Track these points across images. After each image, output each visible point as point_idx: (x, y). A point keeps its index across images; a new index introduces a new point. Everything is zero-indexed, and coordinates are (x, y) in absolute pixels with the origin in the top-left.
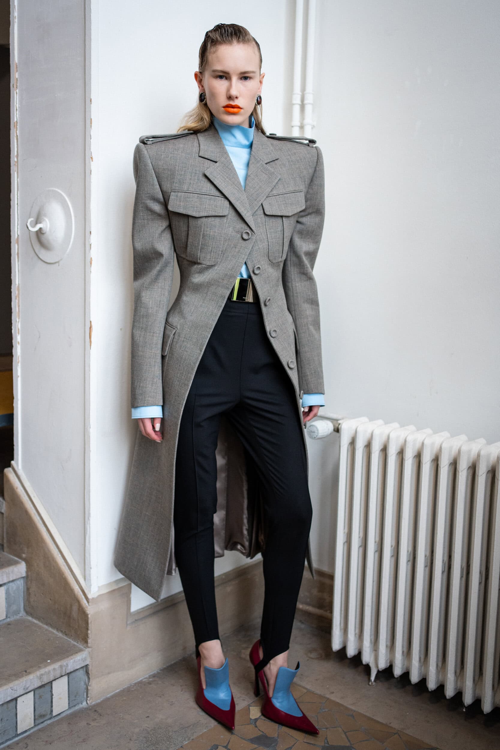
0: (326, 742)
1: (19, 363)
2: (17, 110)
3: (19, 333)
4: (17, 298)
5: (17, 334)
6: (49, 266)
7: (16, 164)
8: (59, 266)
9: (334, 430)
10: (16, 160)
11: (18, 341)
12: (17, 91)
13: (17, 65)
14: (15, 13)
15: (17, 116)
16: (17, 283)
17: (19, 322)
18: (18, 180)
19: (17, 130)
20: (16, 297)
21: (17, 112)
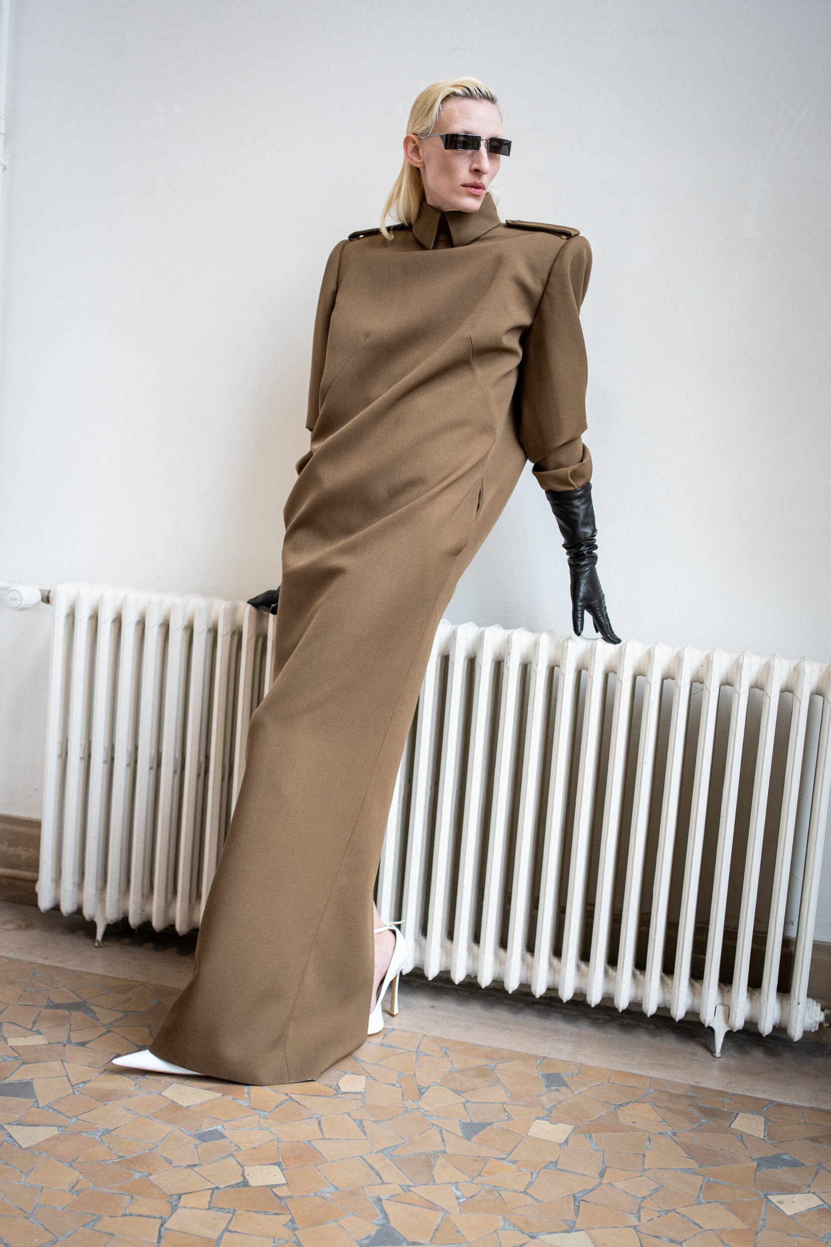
0: (49, 1001)
9: (42, 600)
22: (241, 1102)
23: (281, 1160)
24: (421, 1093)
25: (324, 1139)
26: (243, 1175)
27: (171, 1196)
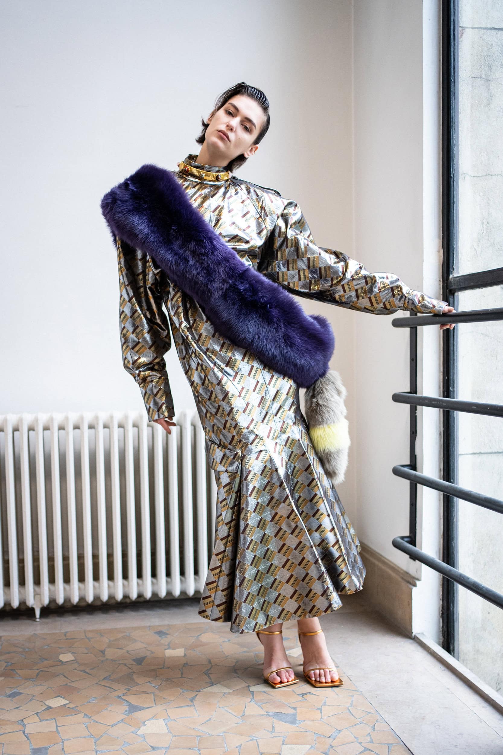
22: (17, 678)
23: (59, 695)
24: (104, 654)
25: (72, 682)
26: (45, 705)
27: (18, 721)
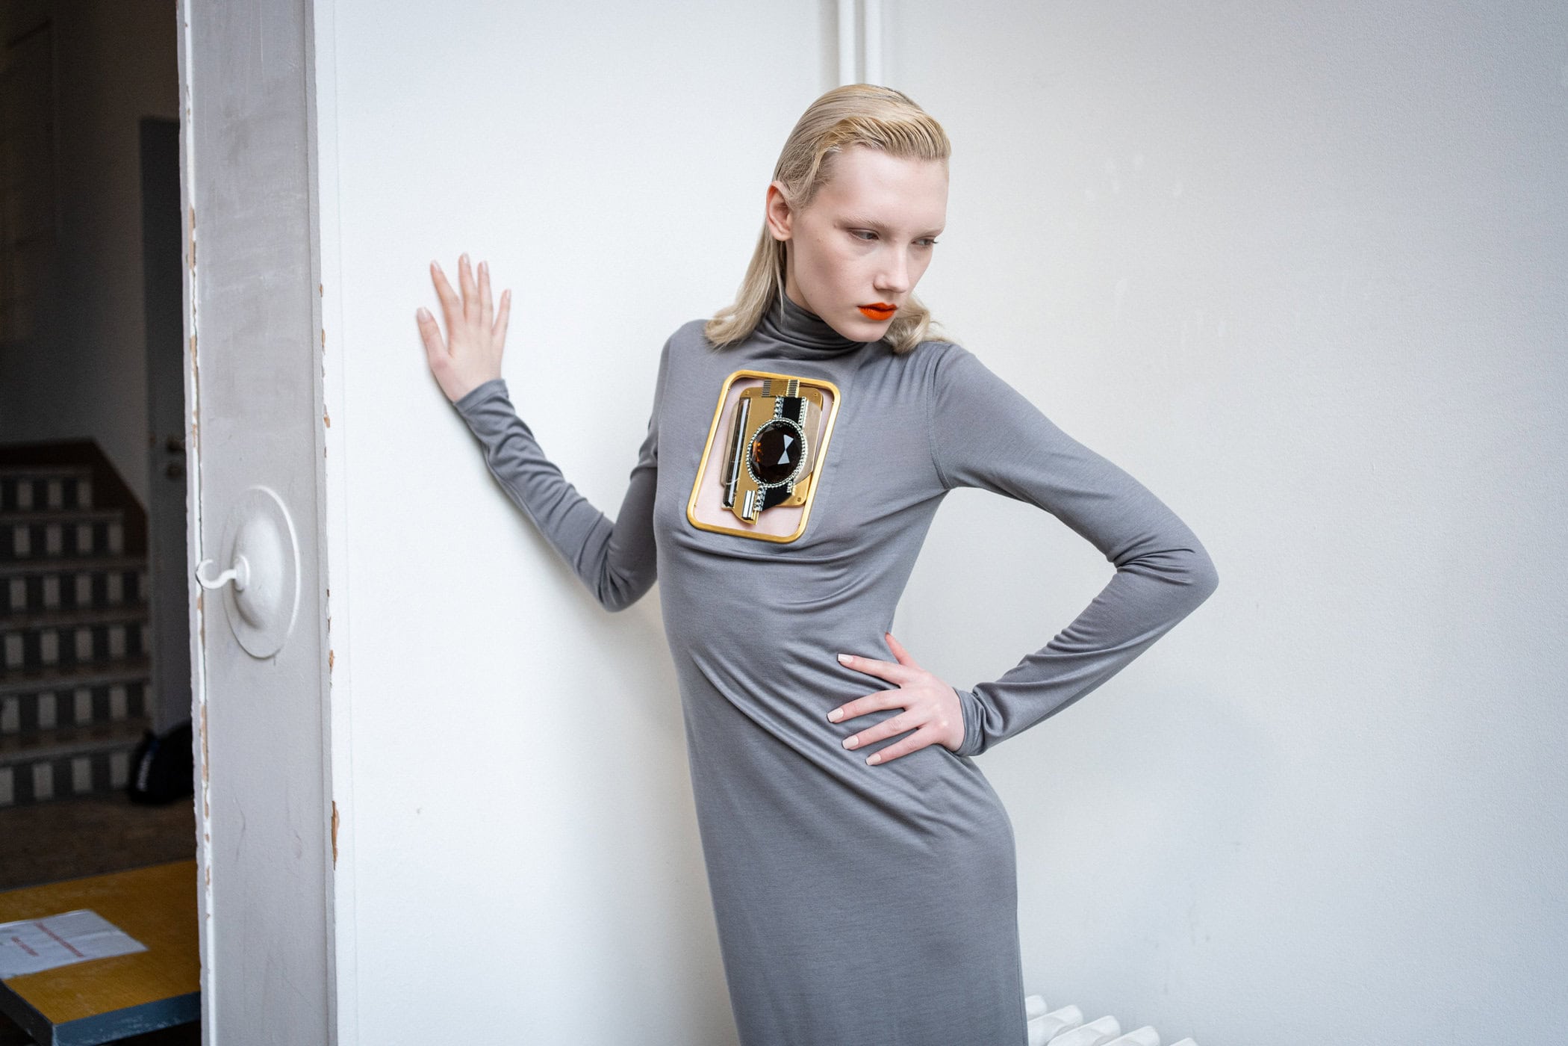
1: (208, 883)
2: (195, 311)
3: (207, 815)
4: (203, 734)
5: (204, 817)
6: (259, 664)
7: (196, 431)
8: (275, 664)
10: (194, 421)
11: (205, 832)
12: (196, 269)
13: (195, 212)
14: (187, 100)
15: (197, 324)
16: (202, 698)
17: (206, 789)
18: (201, 465)
19: (196, 355)
20: (200, 731)
21: (197, 316)
